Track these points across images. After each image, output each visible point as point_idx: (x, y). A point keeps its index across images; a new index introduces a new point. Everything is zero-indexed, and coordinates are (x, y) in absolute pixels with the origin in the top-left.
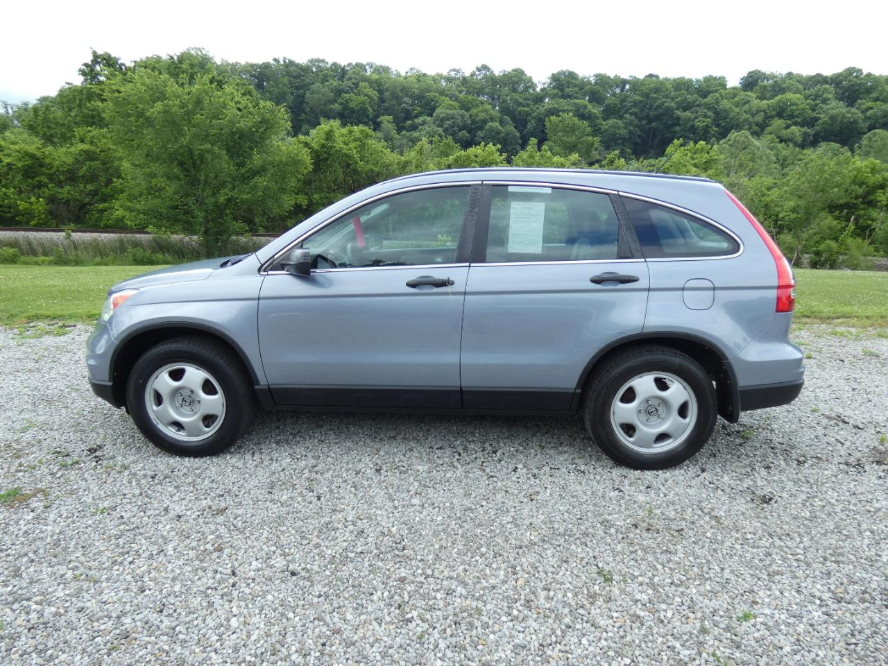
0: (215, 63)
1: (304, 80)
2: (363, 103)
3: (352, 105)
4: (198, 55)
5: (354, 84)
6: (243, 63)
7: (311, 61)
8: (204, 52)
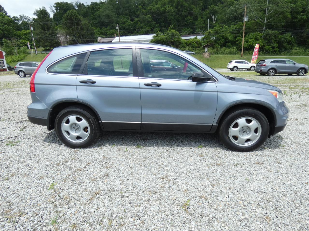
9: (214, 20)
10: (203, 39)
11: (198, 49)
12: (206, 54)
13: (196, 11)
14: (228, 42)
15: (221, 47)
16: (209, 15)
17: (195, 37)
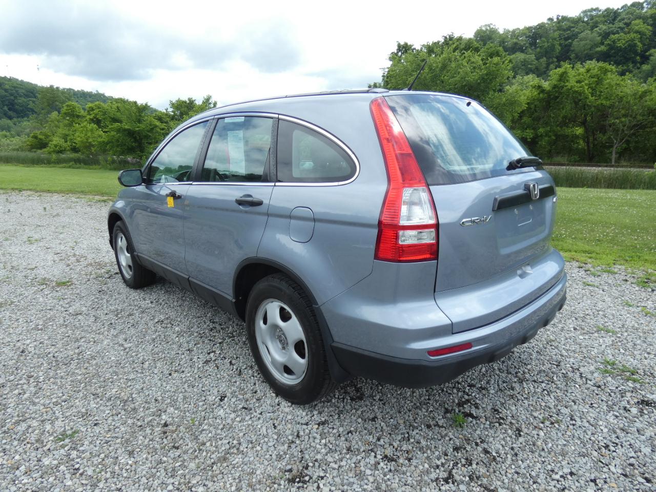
0: (499, 33)
1: (574, 31)
2: (633, 40)
3: (619, 44)
4: (487, 30)
5: (625, 24)
6: (522, 27)
7: (585, 12)
8: (492, 26)
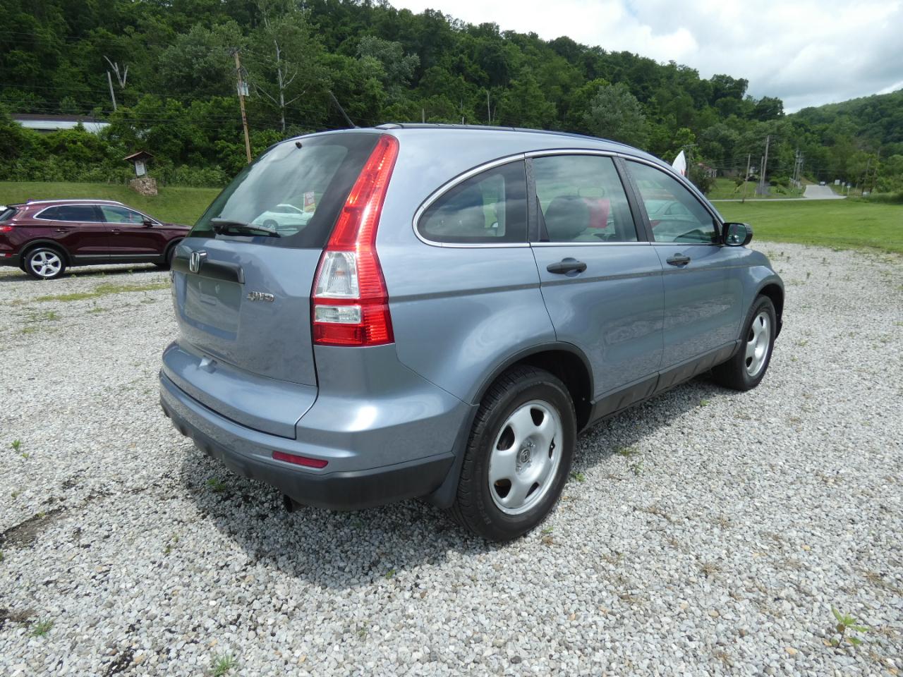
9: (119, 77)
10: (109, 133)
11: (97, 167)
12: (144, 183)
13: (46, 34)
14: (192, 151)
15: (177, 164)
16: (99, 59)
17: (76, 124)
